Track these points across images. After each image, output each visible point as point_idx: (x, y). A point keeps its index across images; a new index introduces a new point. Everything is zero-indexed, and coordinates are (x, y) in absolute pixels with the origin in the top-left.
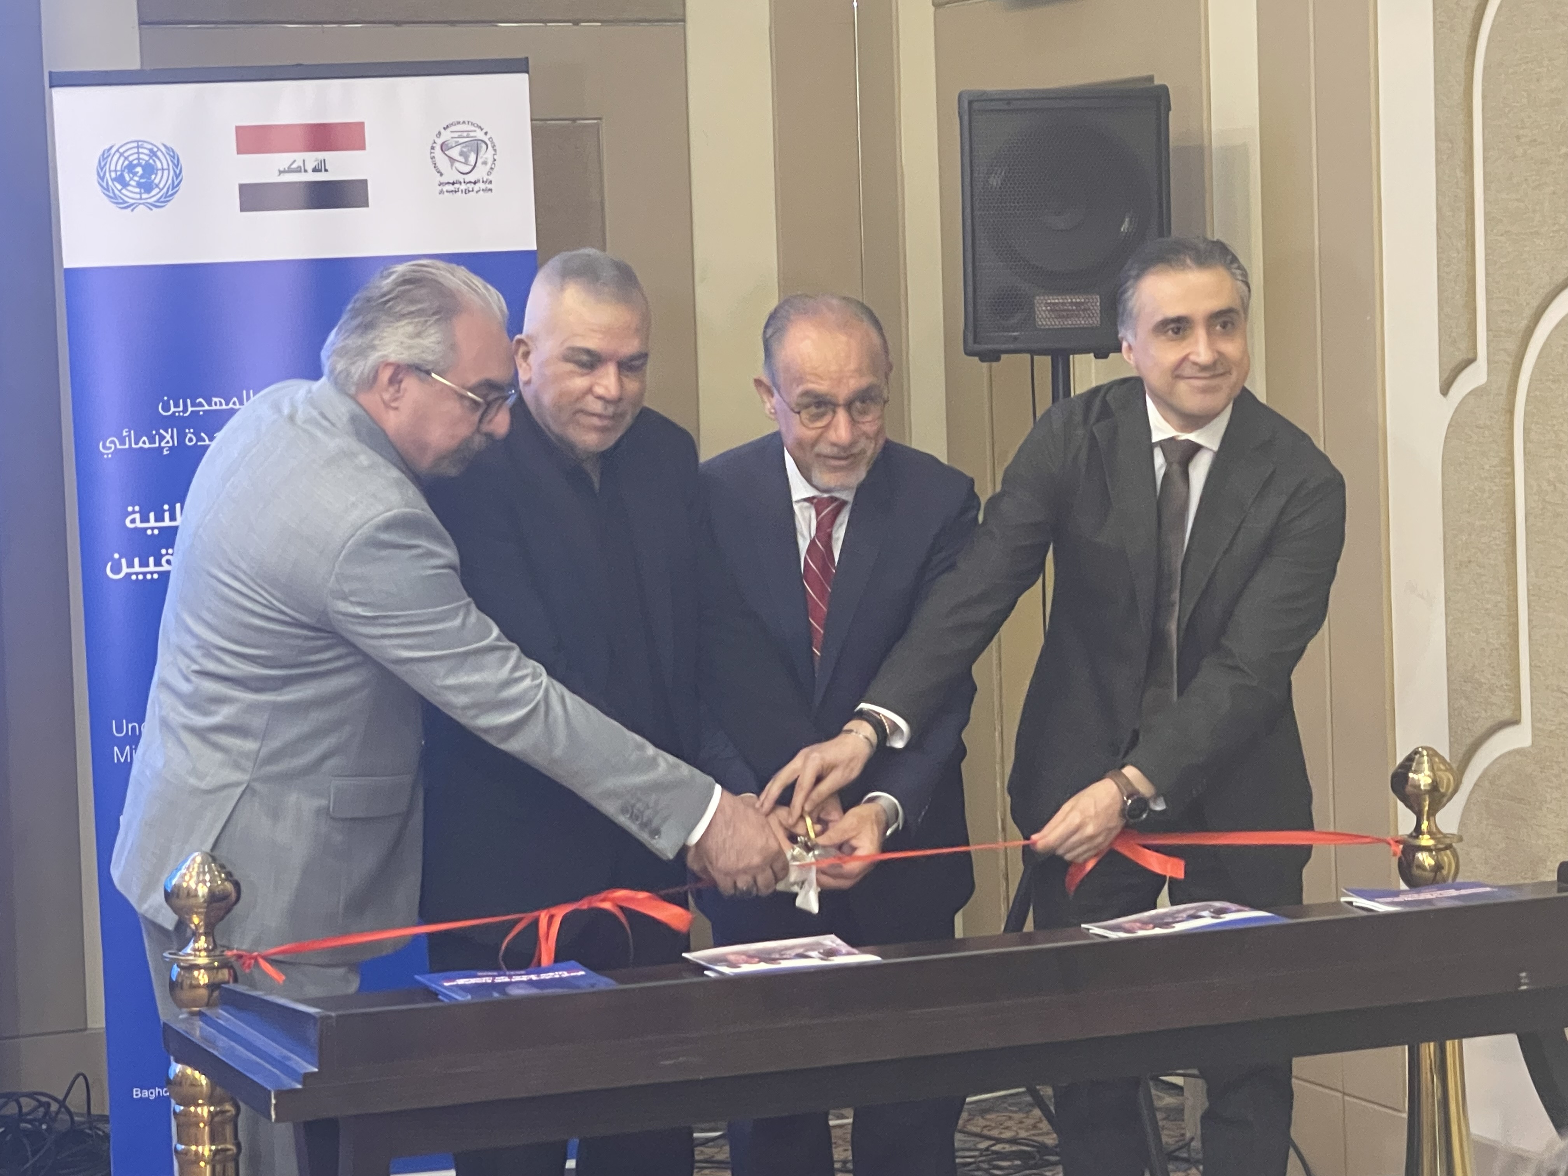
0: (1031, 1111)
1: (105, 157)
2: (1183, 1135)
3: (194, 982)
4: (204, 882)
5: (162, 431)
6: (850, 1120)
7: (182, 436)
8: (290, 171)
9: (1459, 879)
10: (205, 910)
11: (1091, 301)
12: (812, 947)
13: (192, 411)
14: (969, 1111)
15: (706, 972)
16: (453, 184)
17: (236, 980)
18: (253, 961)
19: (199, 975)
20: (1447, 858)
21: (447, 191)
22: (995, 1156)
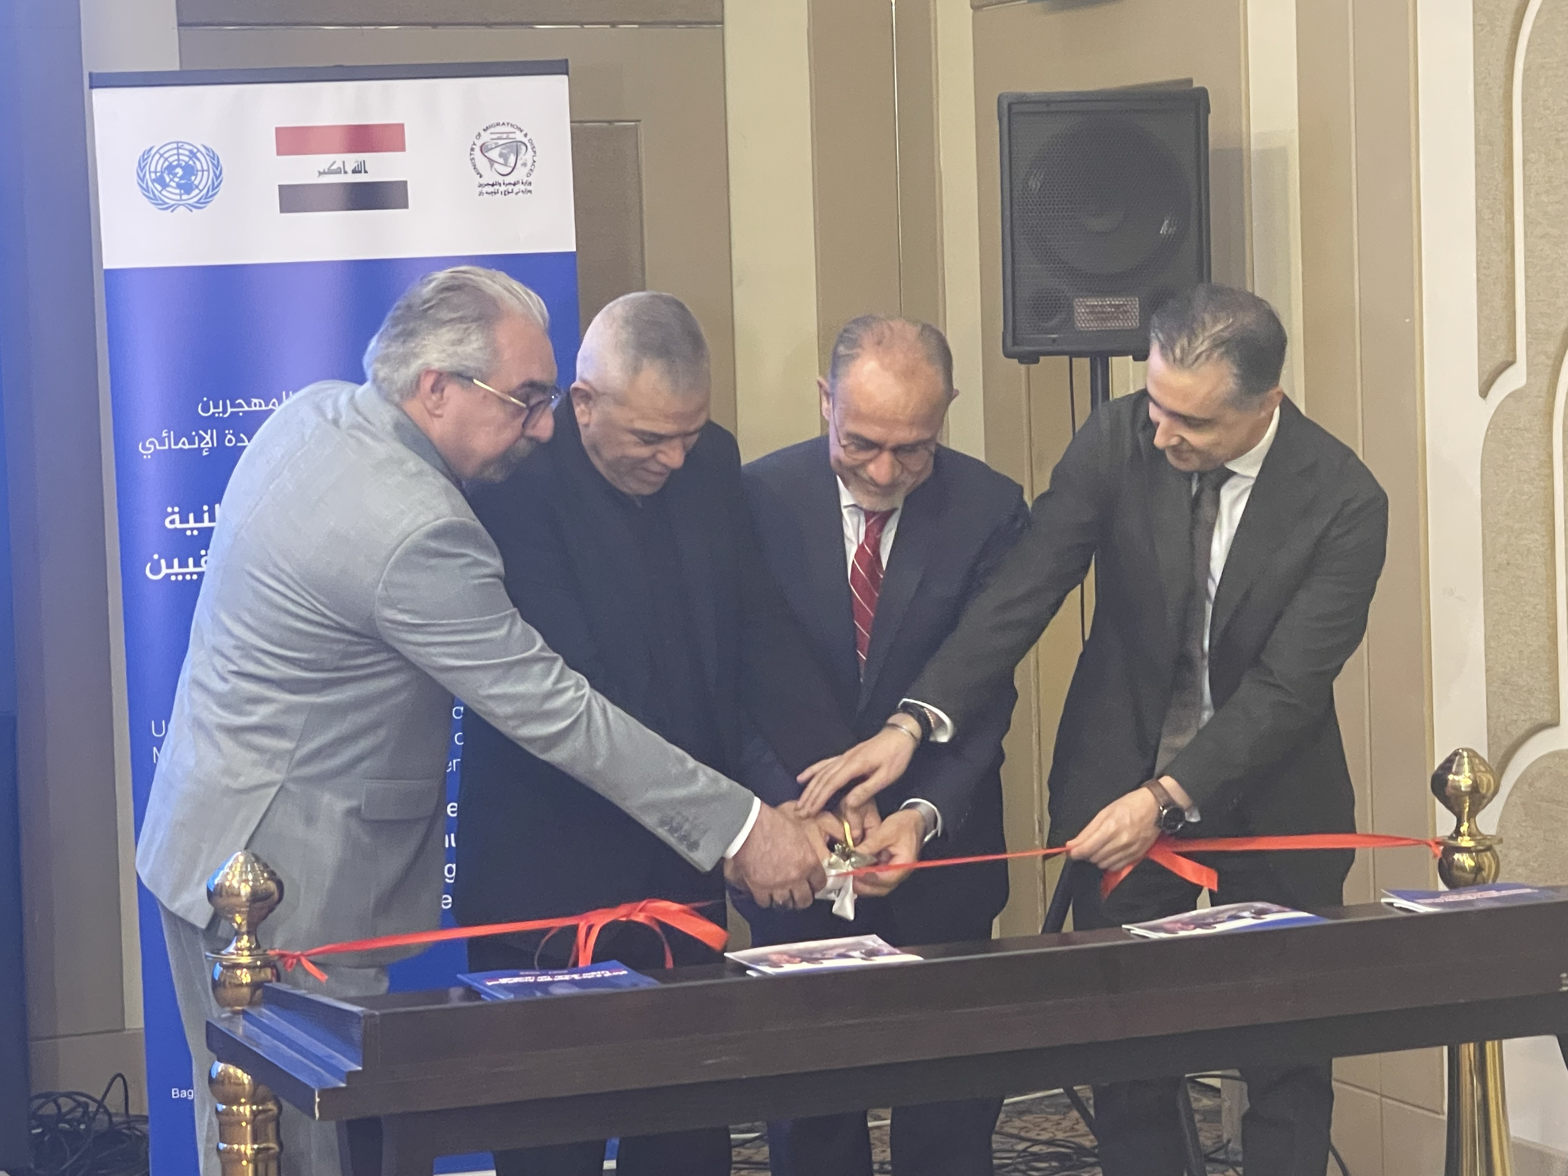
0: (1068, 1113)
1: (144, 159)
2: (1219, 1137)
3: (236, 981)
4: (246, 881)
5: (201, 432)
6: (888, 1122)
7: (221, 437)
8: (330, 172)
9: (1499, 881)
10: (248, 909)
11: (1130, 303)
12: (854, 947)
13: (232, 413)
14: (1006, 1112)
15: (748, 972)
16: (493, 185)
17: (279, 979)
18: (295, 961)
19: (241, 974)
20: (1487, 859)
21: (487, 193)
22: (1031, 1158)
